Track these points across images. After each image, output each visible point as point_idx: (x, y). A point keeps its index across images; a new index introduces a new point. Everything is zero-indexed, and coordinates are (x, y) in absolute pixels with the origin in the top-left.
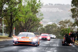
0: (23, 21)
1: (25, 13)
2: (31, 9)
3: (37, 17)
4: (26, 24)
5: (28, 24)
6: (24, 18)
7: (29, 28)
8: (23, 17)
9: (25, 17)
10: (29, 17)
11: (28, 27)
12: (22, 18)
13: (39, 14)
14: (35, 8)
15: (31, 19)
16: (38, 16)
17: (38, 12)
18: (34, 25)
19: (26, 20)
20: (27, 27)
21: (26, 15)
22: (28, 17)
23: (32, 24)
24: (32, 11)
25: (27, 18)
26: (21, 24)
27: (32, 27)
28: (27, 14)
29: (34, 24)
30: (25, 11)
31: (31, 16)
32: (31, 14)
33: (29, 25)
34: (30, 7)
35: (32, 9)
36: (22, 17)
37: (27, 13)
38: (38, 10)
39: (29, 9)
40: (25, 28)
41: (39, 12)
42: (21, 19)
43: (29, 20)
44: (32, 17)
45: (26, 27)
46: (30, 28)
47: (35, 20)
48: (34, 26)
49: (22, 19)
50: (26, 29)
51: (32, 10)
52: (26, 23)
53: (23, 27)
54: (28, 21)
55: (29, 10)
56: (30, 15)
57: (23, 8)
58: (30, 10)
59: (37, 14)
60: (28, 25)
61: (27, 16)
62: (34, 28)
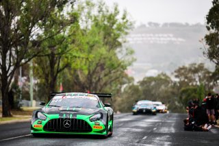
0: (81, 70)
1: (86, 47)
2: (102, 37)
3: (119, 58)
4: (90, 75)
5: (94, 76)
6: (84, 60)
7: (99, 87)
8: (83, 58)
9: (87, 59)
10: (97, 59)
11: (96, 83)
12: (81, 62)
13: (124, 49)
14: (112, 35)
15: (104, 64)
16: (120, 55)
17: (120, 44)
18: (111, 78)
19: (89, 66)
20: (94, 85)
21: (90, 52)
22: (94, 57)
23: (106, 75)
24: (106, 44)
25: (93, 62)
26: (78, 76)
27: (105, 84)
28: (91, 49)
29: (112, 75)
30: (88, 43)
31: (102, 55)
32: (103, 50)
33: (97, 79)
34: (99, 33)
35: (105, 38)
36: (79, 57)
37: (92, 47)
38: (120, 40)
39: (97, 37)
40: (88, 86)
41: (123, 44)
42: (77, 64)
43: (97, 65)
44: (105, 58)
45: (91, 83)
46: (102, 87)
47: (113, 65)
48: (111, 82)
49: (79, 63)
50: (91, 88)
51: (106, 40)
52: (89, 72)
53: (84, 84)
54: (95, 69)
55: (97, 39)
56: (101, 52)
57: (83, 35)
58: (101, 41)
59: (118, 49)
60: (95, 78)
61: (92, 56)
62: (111, 86)
